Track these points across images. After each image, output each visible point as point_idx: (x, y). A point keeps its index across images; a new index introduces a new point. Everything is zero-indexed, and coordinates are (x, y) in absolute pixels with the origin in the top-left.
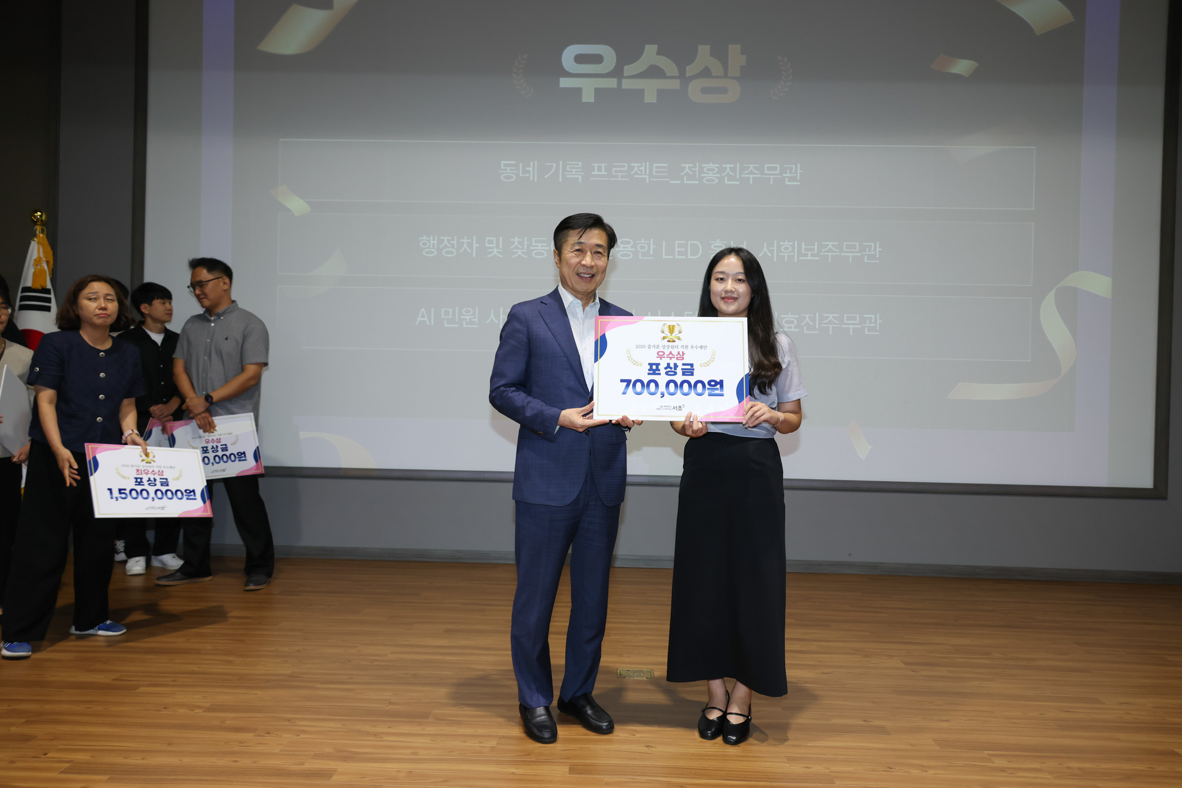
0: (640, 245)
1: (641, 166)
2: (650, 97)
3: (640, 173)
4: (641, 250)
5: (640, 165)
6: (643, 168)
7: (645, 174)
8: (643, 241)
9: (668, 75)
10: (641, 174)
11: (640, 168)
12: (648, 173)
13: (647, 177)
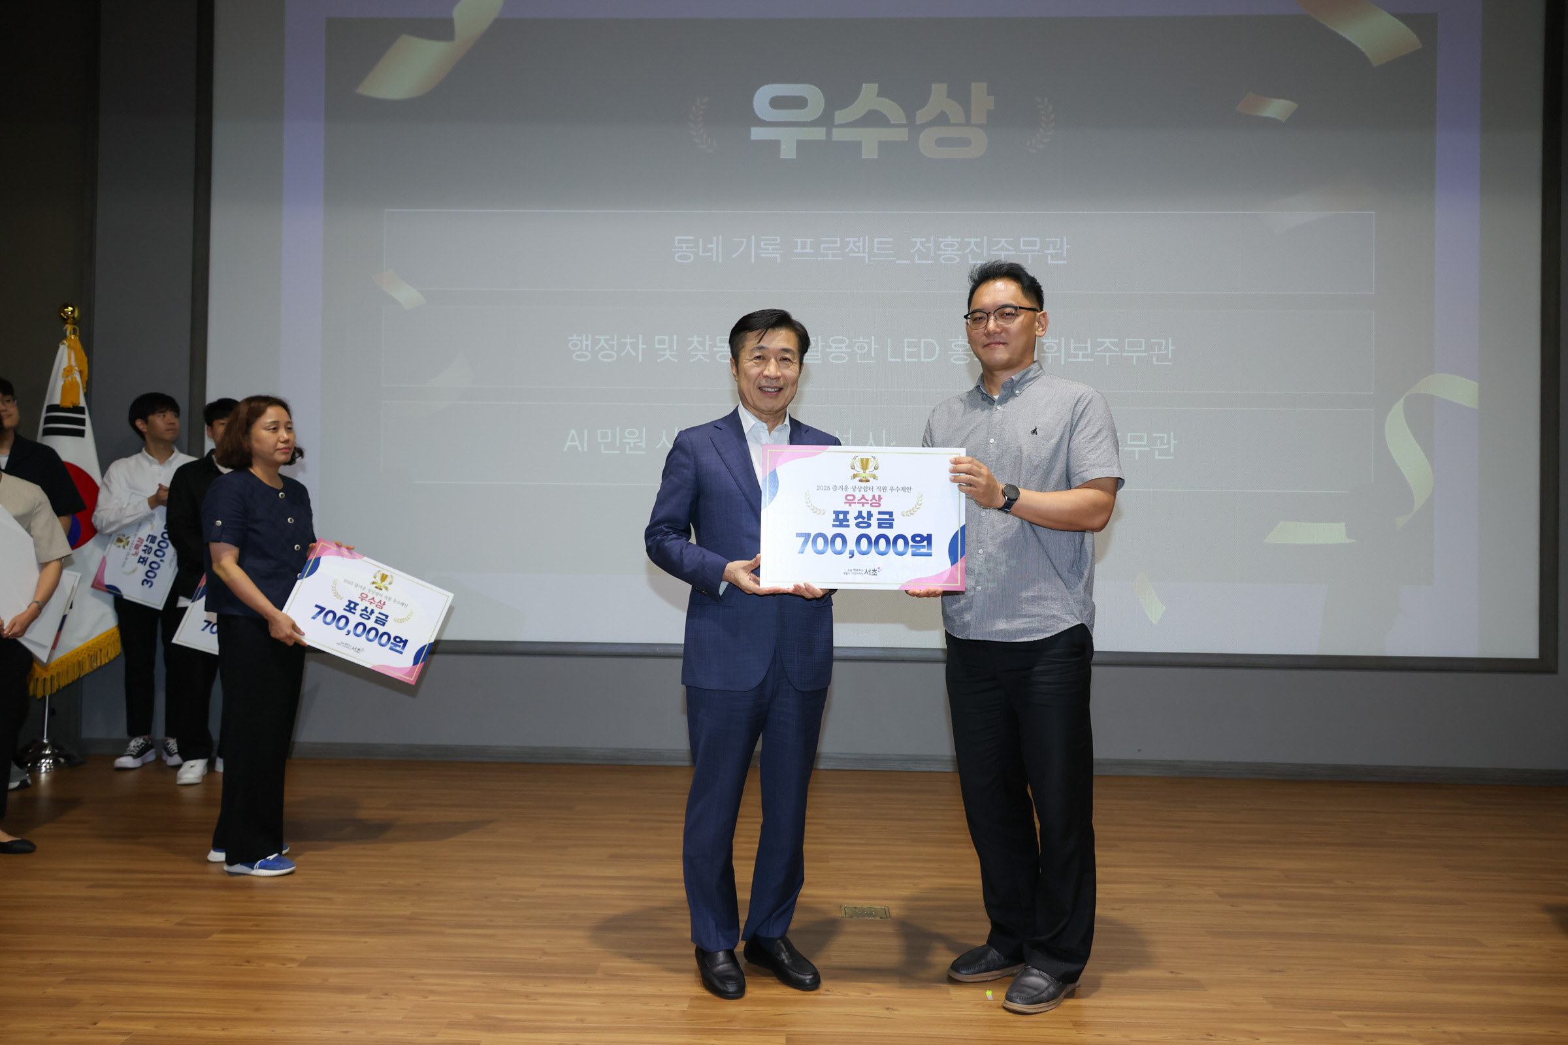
0: (858, 344)
1: (859, 242)
2: (870, 152)
3: (856, 250)
4: (859, 351)
5: (856, 239)
6: (861, 244)
7: (864, 252)
8: (861, 340)
9: (892, 122)
10: (859, 252)
11: (857, 244)
12: (867, 251)
13: (866, 255)
